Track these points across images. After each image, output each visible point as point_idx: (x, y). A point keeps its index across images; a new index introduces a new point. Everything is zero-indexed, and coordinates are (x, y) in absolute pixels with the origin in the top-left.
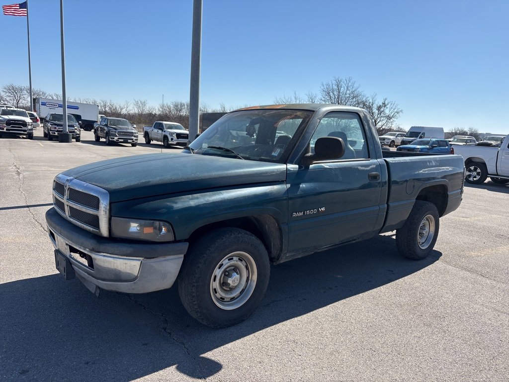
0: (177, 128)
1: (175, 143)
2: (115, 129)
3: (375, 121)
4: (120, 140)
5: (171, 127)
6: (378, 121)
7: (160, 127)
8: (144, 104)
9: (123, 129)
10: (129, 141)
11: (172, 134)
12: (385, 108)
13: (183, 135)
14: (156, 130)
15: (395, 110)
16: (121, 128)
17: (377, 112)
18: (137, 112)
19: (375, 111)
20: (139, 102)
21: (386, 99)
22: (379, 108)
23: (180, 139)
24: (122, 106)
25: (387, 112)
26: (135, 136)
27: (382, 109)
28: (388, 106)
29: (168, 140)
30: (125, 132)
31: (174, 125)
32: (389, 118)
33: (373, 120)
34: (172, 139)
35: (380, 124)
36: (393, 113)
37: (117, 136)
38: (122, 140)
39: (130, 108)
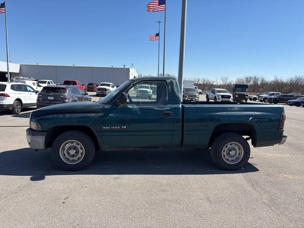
0: (223, 92)
1: (220, 101)
2: (187, 93)
4: (189, 99)
5: (220, 92)
7: (213, 92)
8: (227, 79)
9: (191, 93)
10: (194, 100)
11: (219, 96)
13: (225, 96)
14: (211, 94)
16: (190, 93)
18: (222, 83)
20: (224, 78)
23: (223, 99)
24: (213, 81)
26: (197, 97)
29: (216, 99)
30: (191, 95)
31: (222, 90)
34: (219, 99)
37: (187, 97)
38: (190, 100)
39: (218, 81)
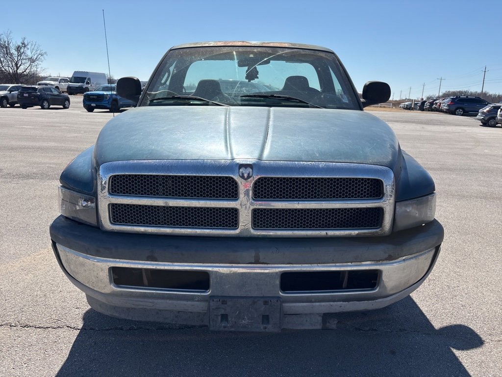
3: (16, 64)
6: (20, 63)
12: (26, 49)
15: (38, 52)
17: (16, 53)
19: (13, 51)
21: (25, 39)
22: (18, 49)
25: (29, 53)
27: (22, 50)
28: (29, 47)
32: (32, 61)
33: (14, 64)
35: (22, 67)
36: (36, 55)
